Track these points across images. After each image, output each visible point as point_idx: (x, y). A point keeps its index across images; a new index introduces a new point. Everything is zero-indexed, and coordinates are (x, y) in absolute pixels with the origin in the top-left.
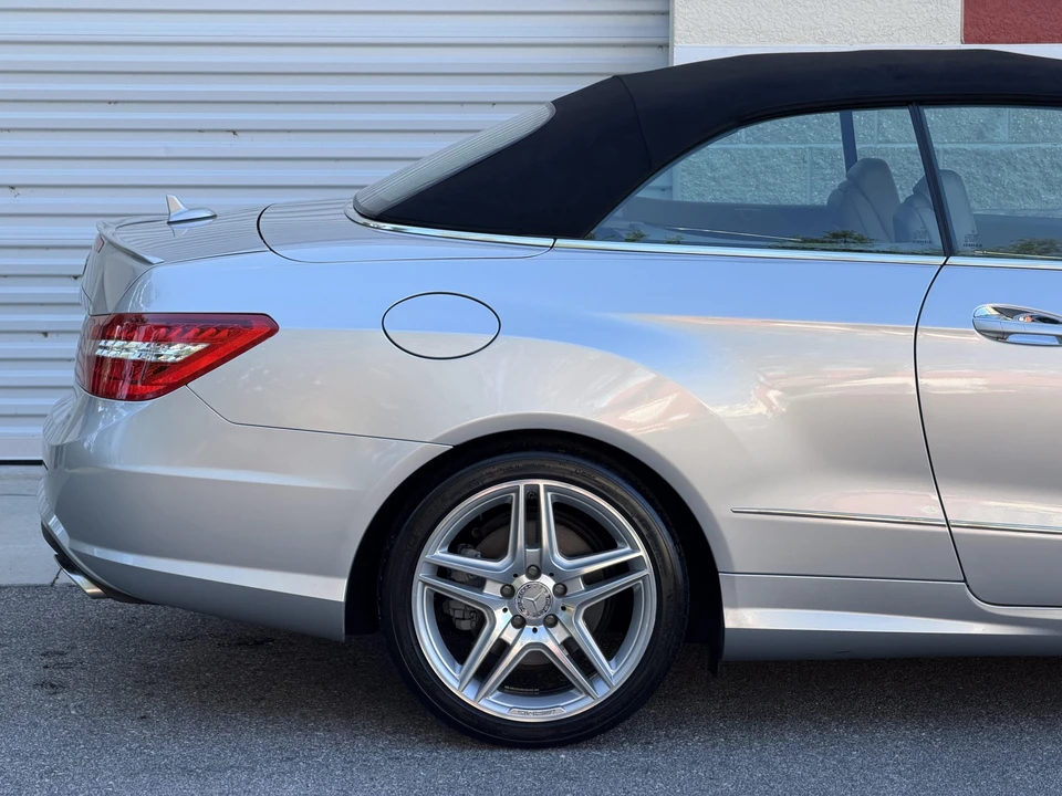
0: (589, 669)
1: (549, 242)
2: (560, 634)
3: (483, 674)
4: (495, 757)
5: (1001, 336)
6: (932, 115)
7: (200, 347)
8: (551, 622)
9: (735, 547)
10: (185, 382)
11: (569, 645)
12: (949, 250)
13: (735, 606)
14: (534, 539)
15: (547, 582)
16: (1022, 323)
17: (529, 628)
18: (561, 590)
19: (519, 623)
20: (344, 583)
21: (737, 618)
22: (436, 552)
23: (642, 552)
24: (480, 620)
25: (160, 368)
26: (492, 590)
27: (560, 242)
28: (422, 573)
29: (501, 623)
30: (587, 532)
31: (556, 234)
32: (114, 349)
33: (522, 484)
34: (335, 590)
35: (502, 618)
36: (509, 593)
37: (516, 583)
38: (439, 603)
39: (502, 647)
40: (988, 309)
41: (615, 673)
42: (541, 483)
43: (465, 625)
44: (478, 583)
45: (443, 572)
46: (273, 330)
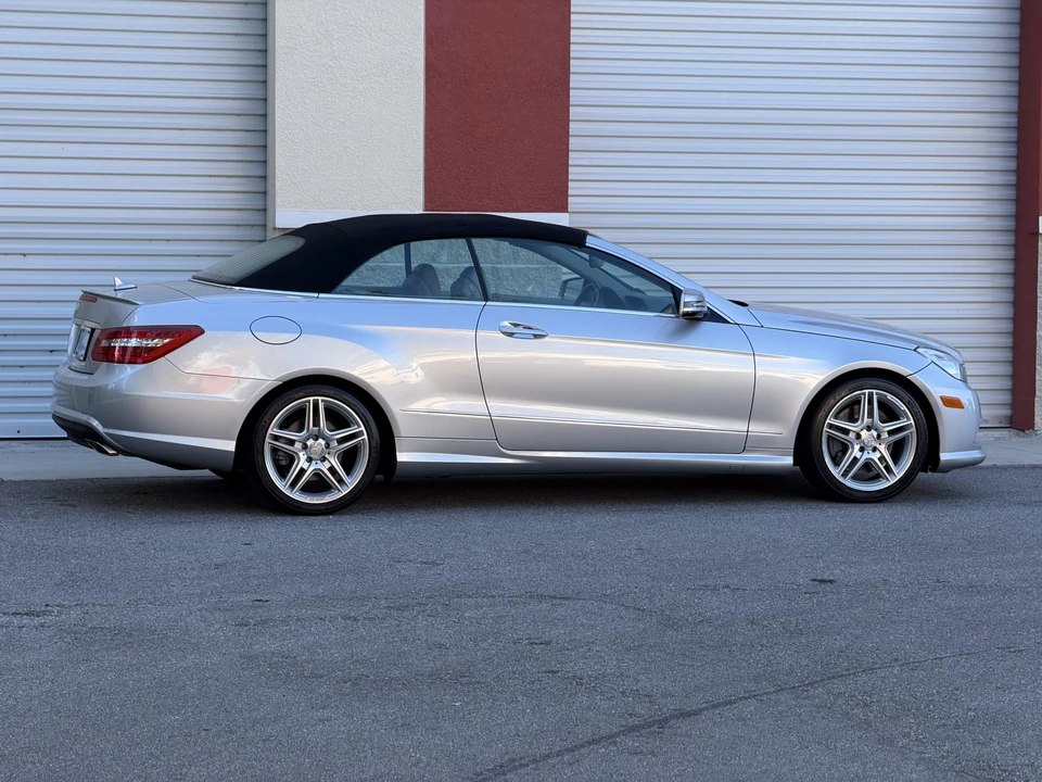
0: (340, 481)
1: (316, 295)
2: (327, 465)
3: (293, 485)
4: (300, 520)
5: (511, 335)
6: (476, 242)
7: (167, 341)
8: (324, 459)
9: (402, 426)
10: (163, 355)
11: (332, 470)
12: (486, 299)
13: (401, 451)
14: (316, 424)
15: (323, 442)
16: (519, 330)
17: (314, 462)
18: (328, 446)
19: (310, 460)
20: (235, 442)
21: (402, 457)
22: (273, 430)
23: (363, 428)
24: (291, 459)
25: (152, 349)
26: (298, 445)
27: (321, 295)
28: (267, 440)
29: (302, 462)
30: (337, 420)
31: (319, 292)
32: (118, 344)
33: (311, 399)
34: (230, 446)
35: (303, 456)
36: (305, 447)
37: (309, 443)
38: (275, 451)
39: (302, 471)
40: (507, 323)
41: (352, 482)
42: (320, 398)
43: (284, 463)
44: (292, 442)
45: (276, 438)
46: (202, 332)
